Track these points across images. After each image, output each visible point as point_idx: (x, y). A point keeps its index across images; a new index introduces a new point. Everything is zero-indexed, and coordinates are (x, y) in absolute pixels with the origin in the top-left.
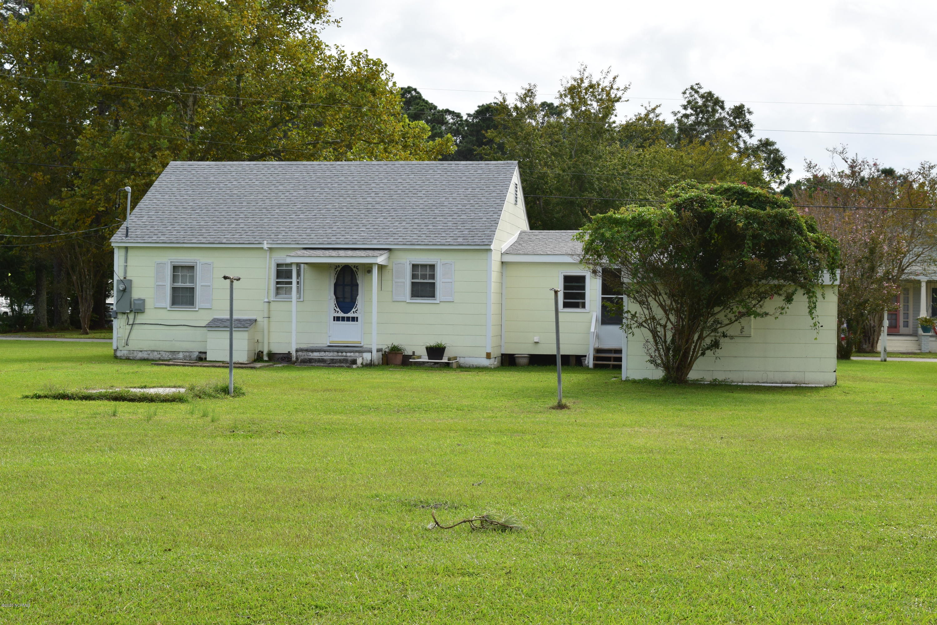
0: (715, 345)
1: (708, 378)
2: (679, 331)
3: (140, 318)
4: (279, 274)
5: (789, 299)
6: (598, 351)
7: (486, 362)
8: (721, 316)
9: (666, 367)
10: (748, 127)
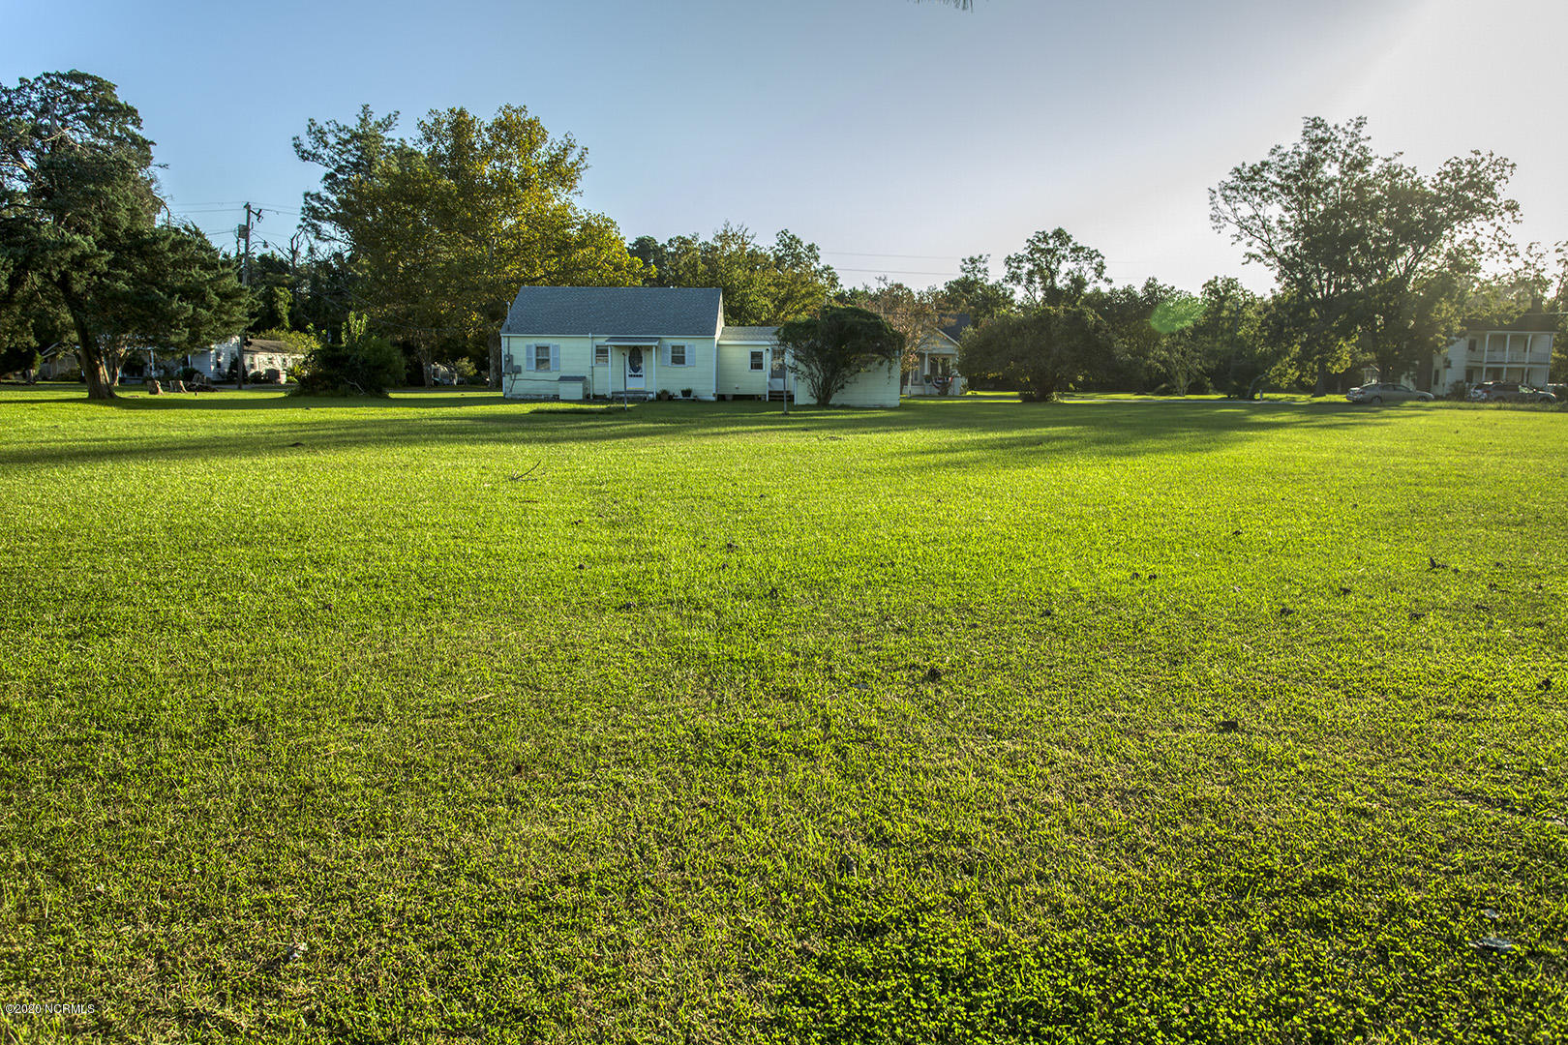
0: (842, 387)
1: (839, 403)
2: (825, 380)
3: (519, 376)
4: (598, 351)
5: (881, 364)
6: (770, 392)
7: (714, 399)
8: (847, 373)
9: (818, 398)
10: (816, 258)
